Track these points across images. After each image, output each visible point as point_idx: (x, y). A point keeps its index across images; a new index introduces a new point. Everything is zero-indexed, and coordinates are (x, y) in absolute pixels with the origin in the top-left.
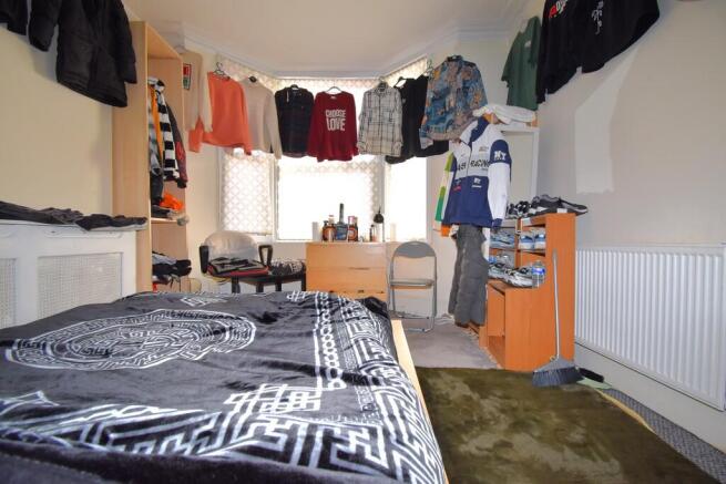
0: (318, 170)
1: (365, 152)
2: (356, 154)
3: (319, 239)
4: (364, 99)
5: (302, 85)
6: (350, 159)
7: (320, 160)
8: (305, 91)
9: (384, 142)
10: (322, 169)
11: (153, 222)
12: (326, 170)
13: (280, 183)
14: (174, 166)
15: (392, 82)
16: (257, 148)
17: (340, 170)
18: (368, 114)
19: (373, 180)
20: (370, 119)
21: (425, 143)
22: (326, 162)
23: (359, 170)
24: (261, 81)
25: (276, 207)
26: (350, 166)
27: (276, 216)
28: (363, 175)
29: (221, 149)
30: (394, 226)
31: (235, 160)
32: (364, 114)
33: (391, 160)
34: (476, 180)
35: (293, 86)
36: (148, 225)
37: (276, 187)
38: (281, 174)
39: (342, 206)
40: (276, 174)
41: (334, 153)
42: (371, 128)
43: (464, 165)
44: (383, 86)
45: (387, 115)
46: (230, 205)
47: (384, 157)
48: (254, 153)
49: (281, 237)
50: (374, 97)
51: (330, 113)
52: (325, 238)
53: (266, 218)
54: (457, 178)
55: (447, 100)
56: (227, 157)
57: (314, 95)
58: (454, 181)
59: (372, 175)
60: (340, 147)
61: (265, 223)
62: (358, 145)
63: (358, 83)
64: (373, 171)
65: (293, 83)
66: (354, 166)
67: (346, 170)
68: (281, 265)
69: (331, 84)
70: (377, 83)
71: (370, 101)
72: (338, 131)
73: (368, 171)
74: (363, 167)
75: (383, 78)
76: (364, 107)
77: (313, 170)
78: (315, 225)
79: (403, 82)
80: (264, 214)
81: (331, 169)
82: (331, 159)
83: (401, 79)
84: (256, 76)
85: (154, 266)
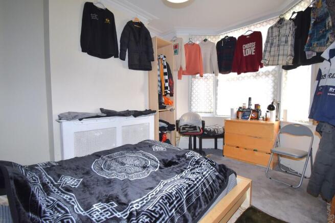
0: (238, 79)
1: (268, 65)
2: (262, 67)
3: (234, 118)
4: (268, 33)
5: (230, 35)
6: (258, 70)
7: (239, 73)
8: (232, 37)
9: (281, 58)
10: (240, 79)
11: (159, 111)
12: (243, 78)
13: (218, 88)
14: (167, 89)
15: (288, 16)
16: (206, 73)
17: (252, 77)
18: (270, 41)
19: (274, 81)
20: (272, 44)
21: (310, 55)
22: (243, 74)
23: (264, 77)
24: (209, 40)
25: (216, 99)
26: (258, 75)
27: (216, 104)
28: (267, 78)
29: (190, 76)
30: (286, 111)
31: (197, 80)
32: (267, 42)
33: (287, 68)
34: (331, 89)
35: (226, 37)
36: (157, 113)
37: (216, 90)
38: (219, 83)
39: (250, 99)
40: (216, 83)
41: (247, 69)
42: (273, 49)
43: (325, 76)
44: (281, 21)
45: (284, 39)
46: (194, 100)
47: (281, 67)
48: (205, 75)
49: (218, 114)
50: (275, 29)
51: (245, 46)
52: (238, 117)
53: (210, 105)
54: (320, 85)
55: (327, 22)
56: (193, 79)
57: (237, 38)
58: (318, 87)
59: (273, 79)
60: (252, 64)
61: (210, 108)
62: (262, 62)
63: (265, 24)
64: (274, 75)
65: (226, 35)
66: (261, 74)
67: (255, 77)
68: (211, 130)
69: (247, 29)
70: (278, 20)
71: (272, 32)
72: (251, 56)
73: (270, 76)
74: (267, 74)
75: (282, 15)
76: (268, 37)
77: (235, 79)
78: (232, 110)
79: (295, 15)
80: (210, 103)
81: (246, 78)
82: (245, 72)
83: (294, 13)
84: (207, 38)
85: (160, 128)
